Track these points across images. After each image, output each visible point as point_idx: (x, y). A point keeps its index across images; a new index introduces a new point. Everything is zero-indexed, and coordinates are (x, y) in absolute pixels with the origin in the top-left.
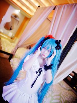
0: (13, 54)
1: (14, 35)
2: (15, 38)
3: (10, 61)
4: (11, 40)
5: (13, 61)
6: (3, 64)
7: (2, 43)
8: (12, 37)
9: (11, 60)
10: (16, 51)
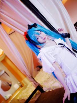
0: (38, 85)
1: (19, 83)
2: (22, 81)
3: (45, 92)
4: (23, 87)
5: (45, 87)
6: (45, 99)
7: (23, 98)
8: (20, 85)
9: (44, 90)
10: (35, 81)
